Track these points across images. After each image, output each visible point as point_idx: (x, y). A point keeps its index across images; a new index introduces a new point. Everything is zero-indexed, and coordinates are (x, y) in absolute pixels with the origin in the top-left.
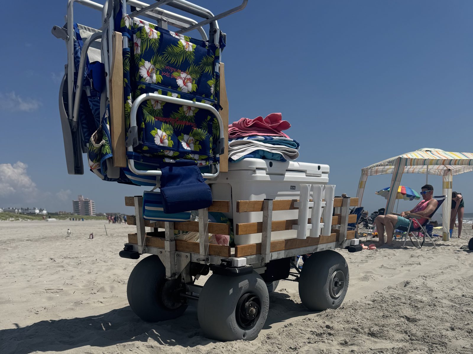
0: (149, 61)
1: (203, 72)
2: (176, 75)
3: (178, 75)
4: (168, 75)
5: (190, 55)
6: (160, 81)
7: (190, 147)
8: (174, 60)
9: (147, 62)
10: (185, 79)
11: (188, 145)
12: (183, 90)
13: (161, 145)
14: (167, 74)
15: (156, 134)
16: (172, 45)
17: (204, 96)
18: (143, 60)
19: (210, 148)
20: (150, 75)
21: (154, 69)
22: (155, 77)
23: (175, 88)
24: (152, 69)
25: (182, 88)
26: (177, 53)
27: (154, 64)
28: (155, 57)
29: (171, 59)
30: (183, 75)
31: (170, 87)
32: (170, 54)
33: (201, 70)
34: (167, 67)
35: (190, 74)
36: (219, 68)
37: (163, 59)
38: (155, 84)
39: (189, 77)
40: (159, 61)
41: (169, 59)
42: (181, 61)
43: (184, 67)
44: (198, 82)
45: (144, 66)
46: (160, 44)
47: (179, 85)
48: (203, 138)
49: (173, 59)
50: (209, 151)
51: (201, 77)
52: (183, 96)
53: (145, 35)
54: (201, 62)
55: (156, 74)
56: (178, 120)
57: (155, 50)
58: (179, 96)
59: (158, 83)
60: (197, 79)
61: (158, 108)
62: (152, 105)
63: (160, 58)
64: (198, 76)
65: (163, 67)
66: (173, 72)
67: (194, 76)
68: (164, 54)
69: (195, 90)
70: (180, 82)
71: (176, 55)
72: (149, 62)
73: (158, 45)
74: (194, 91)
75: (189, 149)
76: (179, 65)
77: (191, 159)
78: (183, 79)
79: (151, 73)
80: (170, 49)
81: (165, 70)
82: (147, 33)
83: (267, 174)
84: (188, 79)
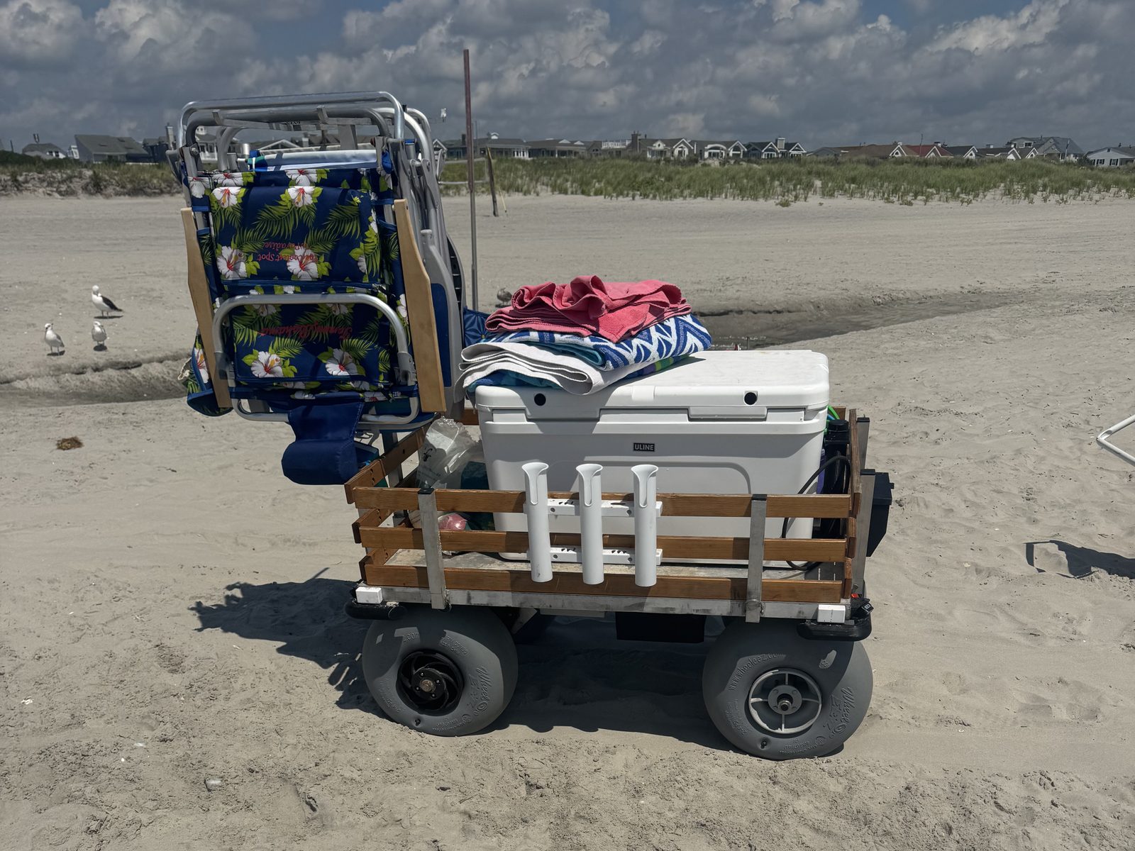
0: (229, 245)
1: (340, 236)
2: (286, 255)
3: (290, 253)
4: (271, 259)
5: (308, 213)
6: (255, 272)
7: (347, 370)
8: (279, 228)
9: (225, 248)
10: (303, 257)
11: (343, 366)
12: (302, 277)
13: (269, 375)
14: (269, 257)
15: (256, 360)
16: (268, 206)
17: (347, 279)
18: (219, 245)
19: (380, 373)
20: (233, 267)
21: (240, 255)
22: (243, 268)
23: (287, 277)
24: (236, 256)
25: (299, 276)
26: (281, 217)
27: (240, 246)
28: (238, 235)
29: (272, 230)
30: (300, 251)
31: (276, 278)
32: (268, 221)
33: (334, 234)
34: (269, 245)
35: (311, 247)
36: (394, 213)
37: (256, 234)
38: (247, 278)
39: (309, 252)
40: (249, 240)
41: (268, 230)
42: (291, 229)
43: (298, 237)
44: (331, 258)
45: (221, 255)
46: (243, 212)
47: (291, 271)
48: (362, 354)
49: (275, 228)
50: (378, 378)
51: (336, 247)
52: (306, 287)
53: (216, 205)
54: (328, 220)
55: (247, 262)
56: (317, 326)
57: (236, 225)
58: (298, 289)
59: (252, 275)
60: (327, 252)
61: (269, 312)
62: (257, 310)
63: (250, 234)
64: (330, 246)
65: (259, 246)
66: (281, 249)
67: (320, 248)
68: (256, 225)
69: (326, 273)
70: (293, 266)
71: (279, 220)
72: (227, 246)
73: (239, 214)
74: (323, 276)
75: (345, 373)
76: (289, 235)
77: (352, 390)
78: (300, 258)
79: (235, 264)
80: (264, 214)
81: (265, 251)
82: (218, 202)
83: (529, 420)
84: (308, 257)
